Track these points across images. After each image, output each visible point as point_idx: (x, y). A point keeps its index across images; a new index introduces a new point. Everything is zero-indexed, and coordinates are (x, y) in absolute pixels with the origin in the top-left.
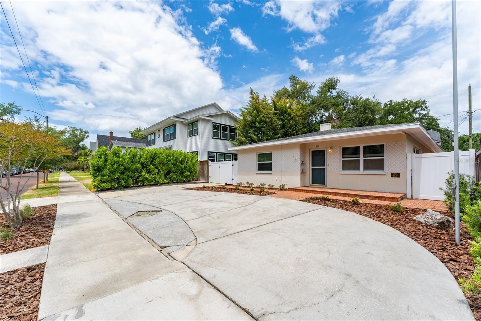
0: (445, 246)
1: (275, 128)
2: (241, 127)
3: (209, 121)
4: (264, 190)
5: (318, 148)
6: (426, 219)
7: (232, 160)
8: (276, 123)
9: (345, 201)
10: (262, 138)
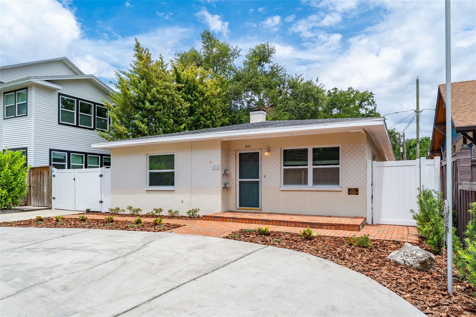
0: (438, 299)
1: (179, 113)
2: (117, 108)
3: (53, 90)
4: (160, 222)
5: (249, 148)
6: (404, 258)
7: (101, 166)
8: (181, 105)
9: (292, 235)
10: (157, 129)
